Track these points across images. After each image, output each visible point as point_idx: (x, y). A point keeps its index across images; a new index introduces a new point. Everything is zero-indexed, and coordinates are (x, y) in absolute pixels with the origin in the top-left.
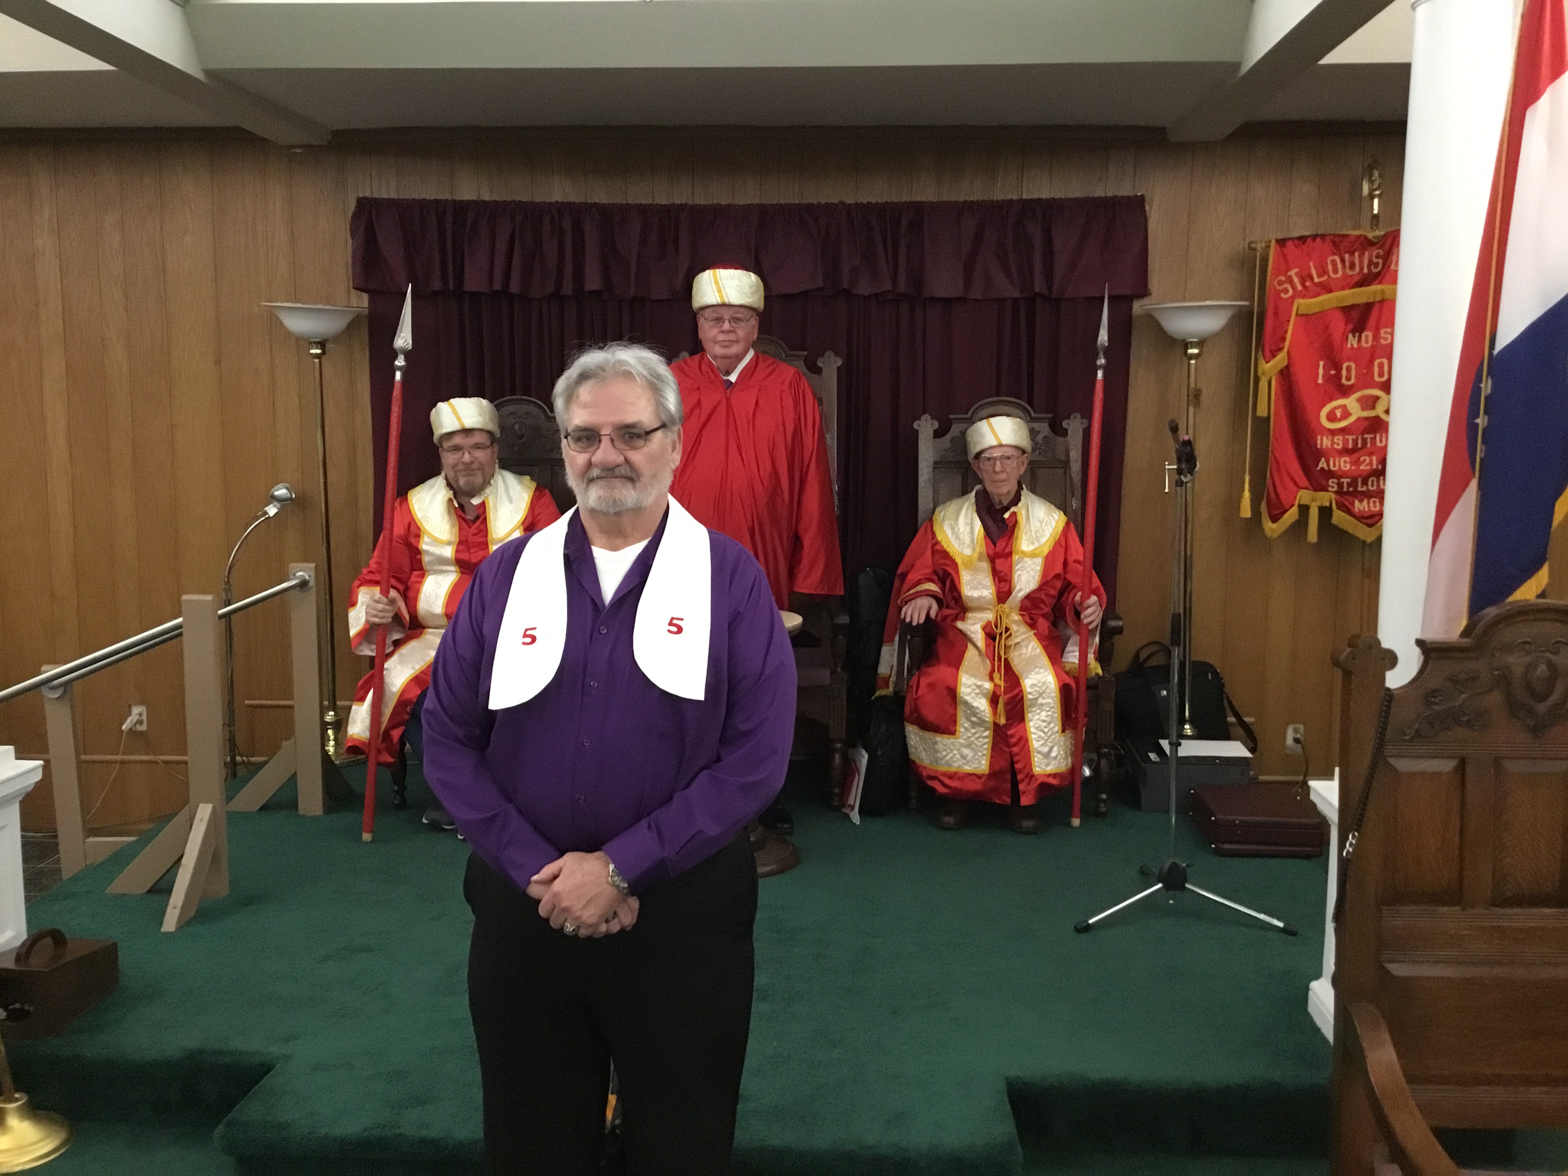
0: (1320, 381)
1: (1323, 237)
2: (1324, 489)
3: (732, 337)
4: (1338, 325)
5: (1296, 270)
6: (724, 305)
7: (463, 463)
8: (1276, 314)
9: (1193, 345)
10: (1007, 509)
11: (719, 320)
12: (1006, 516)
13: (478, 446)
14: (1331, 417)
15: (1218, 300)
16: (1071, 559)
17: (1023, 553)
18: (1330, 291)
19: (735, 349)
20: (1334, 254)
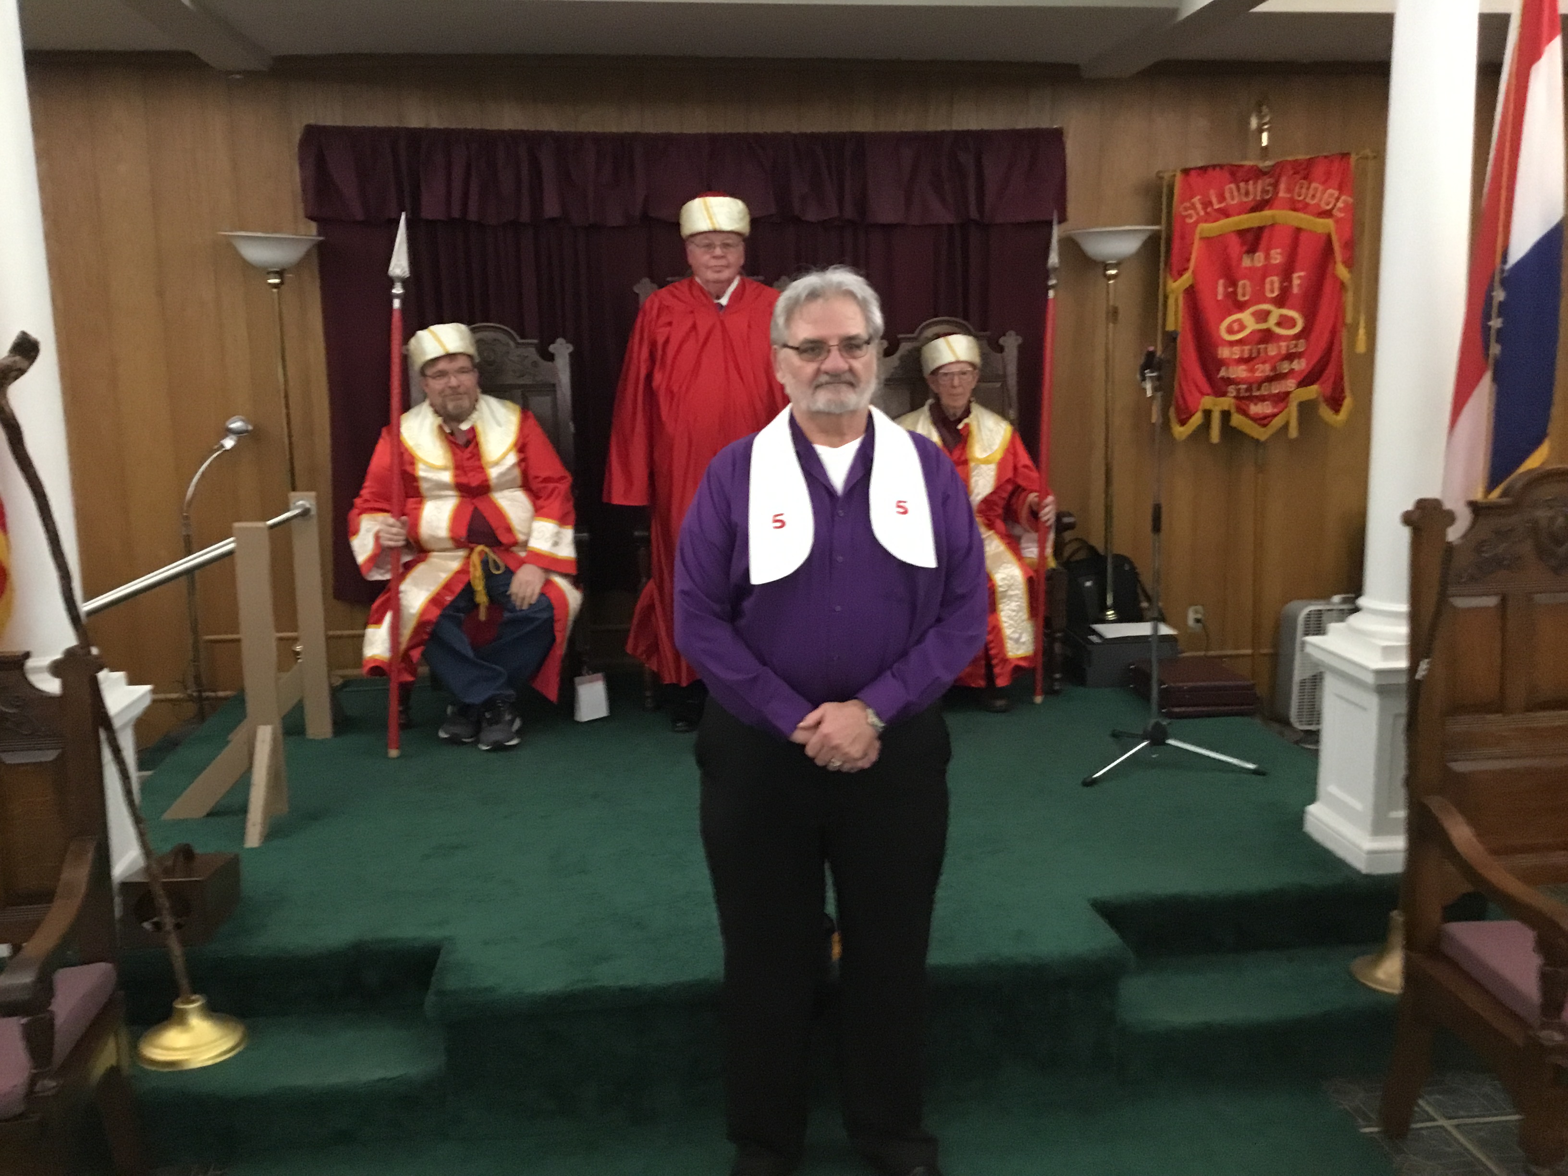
0: (1220, 297)
1: (1221, 167)
2: (1224, 394)
3: (723, 262)
4: (1235, 247)
5: (1198, 197)
6: (715, 232)
7: (450, 387)
8: (1183, 238)
9: (1113, 266)
10: (960, 421)
11: (710, 246)
12: (960, 426)
13: (462, 371)
14: (1230, 331)
15: (1131, 225)
16: (1019, 465)
17: (978, 460)
18: (1227, 216)
19: (726, 274)
20: (1231, 182)
